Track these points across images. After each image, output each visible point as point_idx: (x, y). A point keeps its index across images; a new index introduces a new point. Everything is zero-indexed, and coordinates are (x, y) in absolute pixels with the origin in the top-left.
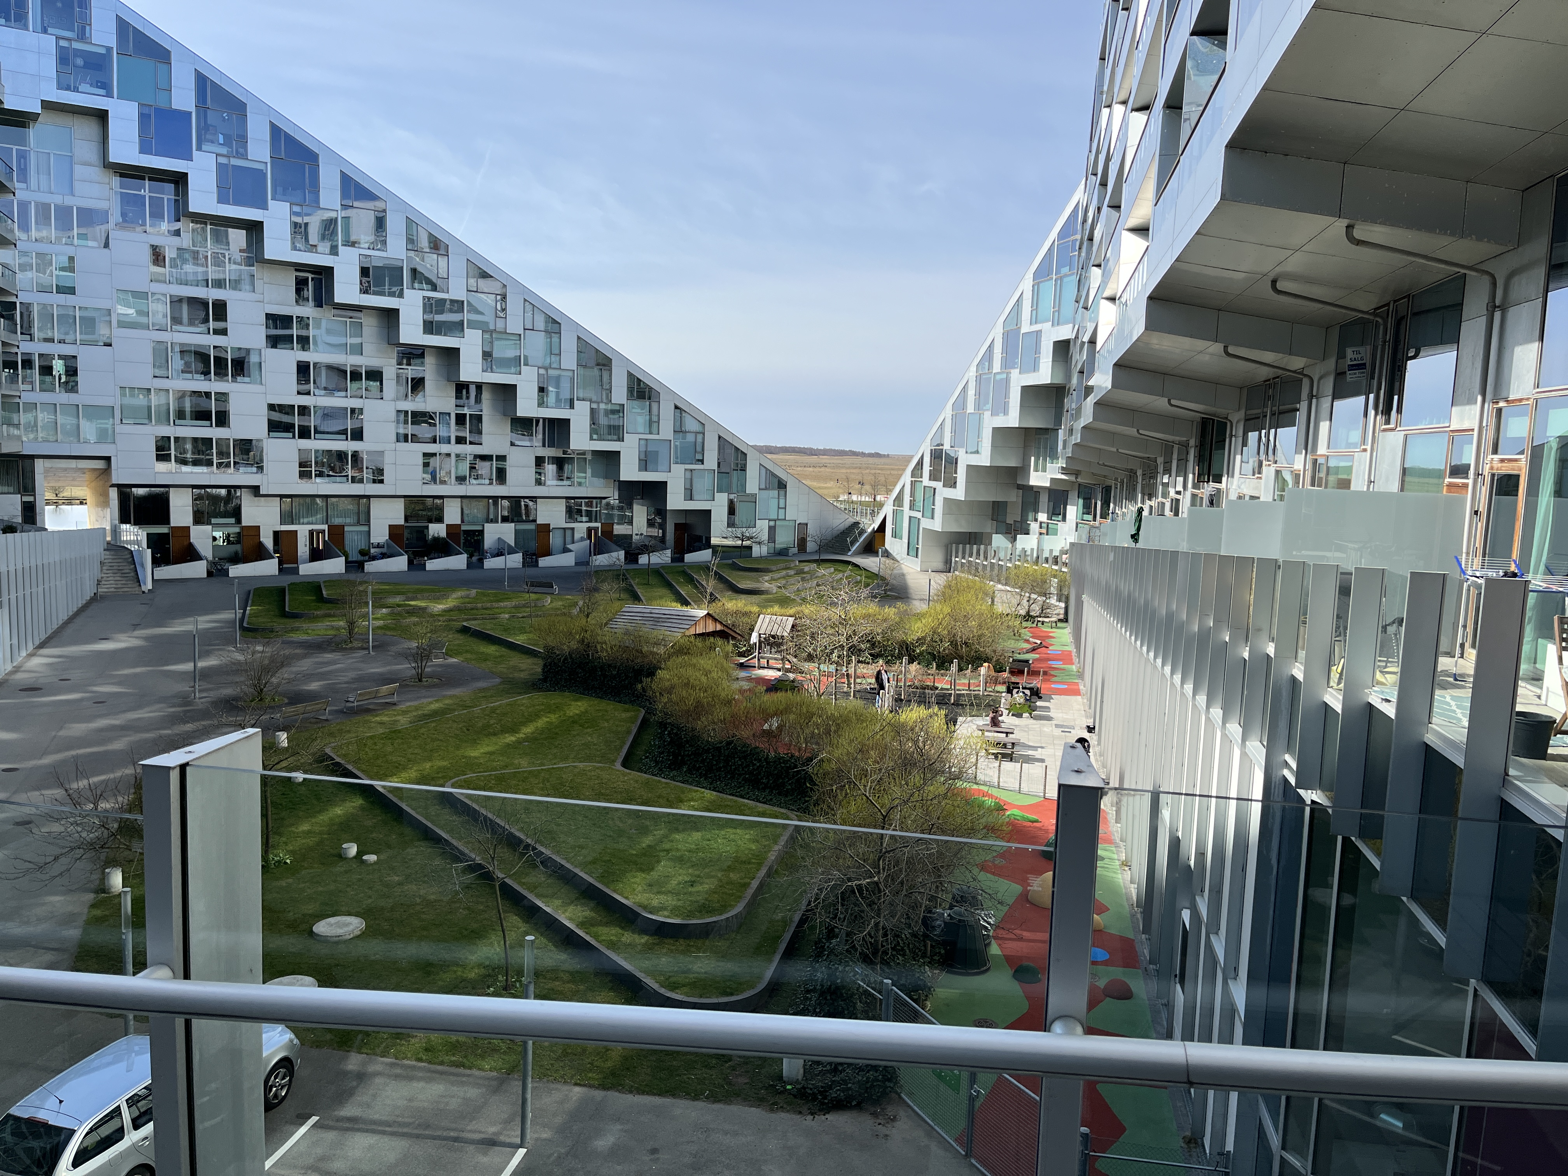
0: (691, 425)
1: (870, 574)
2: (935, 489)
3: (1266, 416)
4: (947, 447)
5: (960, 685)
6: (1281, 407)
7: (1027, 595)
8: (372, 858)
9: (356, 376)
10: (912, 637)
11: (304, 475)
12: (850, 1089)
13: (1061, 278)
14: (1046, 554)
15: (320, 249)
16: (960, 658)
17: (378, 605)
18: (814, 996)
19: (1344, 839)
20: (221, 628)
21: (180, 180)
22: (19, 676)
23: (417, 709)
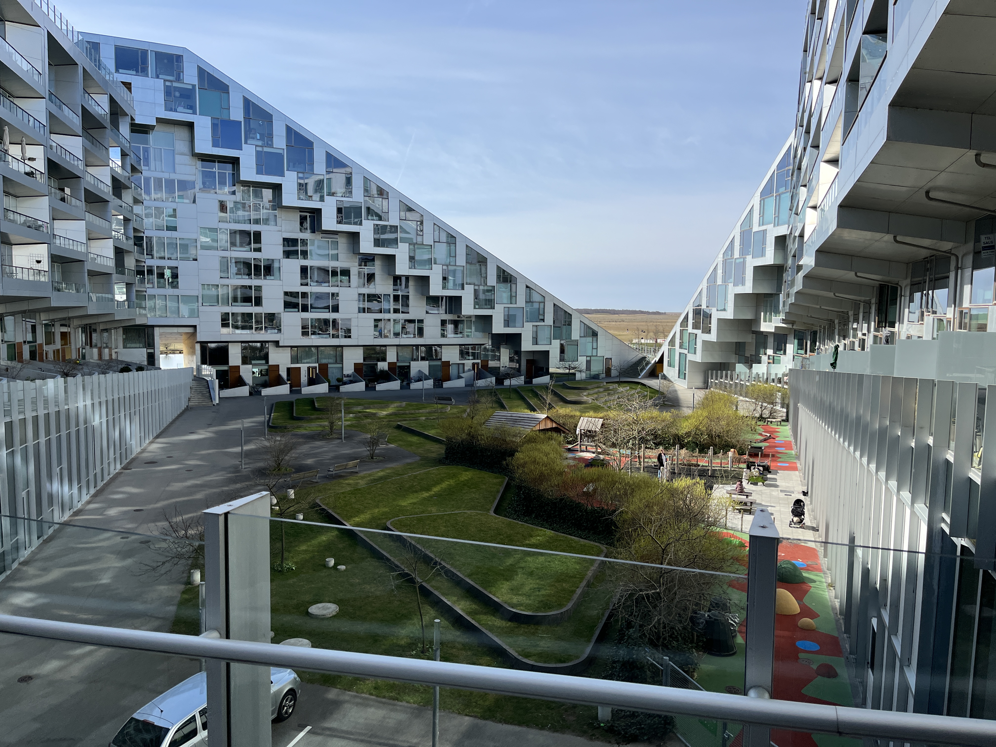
0: (536, 297)
1: (653, 390)
2: (696, 335)
3: (926, 282)
4: (704, 307)
5: (714, 463)
6: (937, 276)
7: (760, 403)
8: (342, 567)
9: (334, 273)
10: (682, 432)
11: (305, 334)
12: (643, 728)
13: (779, 195)
14: (773, 376)
15: (314, 198)
16: (715, 445)
17: (348, 412)
18: (618, 666)
19: (984, 571)
20: (257, 426)
21: (235, 162)
22: (145, 455)
23: (370, 475)
